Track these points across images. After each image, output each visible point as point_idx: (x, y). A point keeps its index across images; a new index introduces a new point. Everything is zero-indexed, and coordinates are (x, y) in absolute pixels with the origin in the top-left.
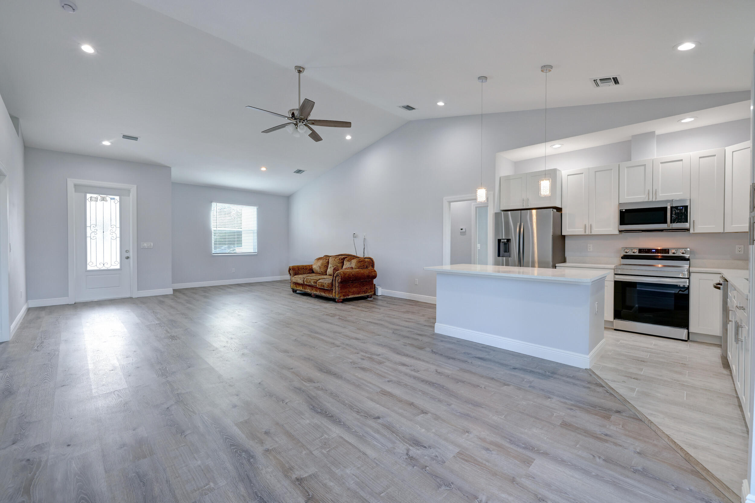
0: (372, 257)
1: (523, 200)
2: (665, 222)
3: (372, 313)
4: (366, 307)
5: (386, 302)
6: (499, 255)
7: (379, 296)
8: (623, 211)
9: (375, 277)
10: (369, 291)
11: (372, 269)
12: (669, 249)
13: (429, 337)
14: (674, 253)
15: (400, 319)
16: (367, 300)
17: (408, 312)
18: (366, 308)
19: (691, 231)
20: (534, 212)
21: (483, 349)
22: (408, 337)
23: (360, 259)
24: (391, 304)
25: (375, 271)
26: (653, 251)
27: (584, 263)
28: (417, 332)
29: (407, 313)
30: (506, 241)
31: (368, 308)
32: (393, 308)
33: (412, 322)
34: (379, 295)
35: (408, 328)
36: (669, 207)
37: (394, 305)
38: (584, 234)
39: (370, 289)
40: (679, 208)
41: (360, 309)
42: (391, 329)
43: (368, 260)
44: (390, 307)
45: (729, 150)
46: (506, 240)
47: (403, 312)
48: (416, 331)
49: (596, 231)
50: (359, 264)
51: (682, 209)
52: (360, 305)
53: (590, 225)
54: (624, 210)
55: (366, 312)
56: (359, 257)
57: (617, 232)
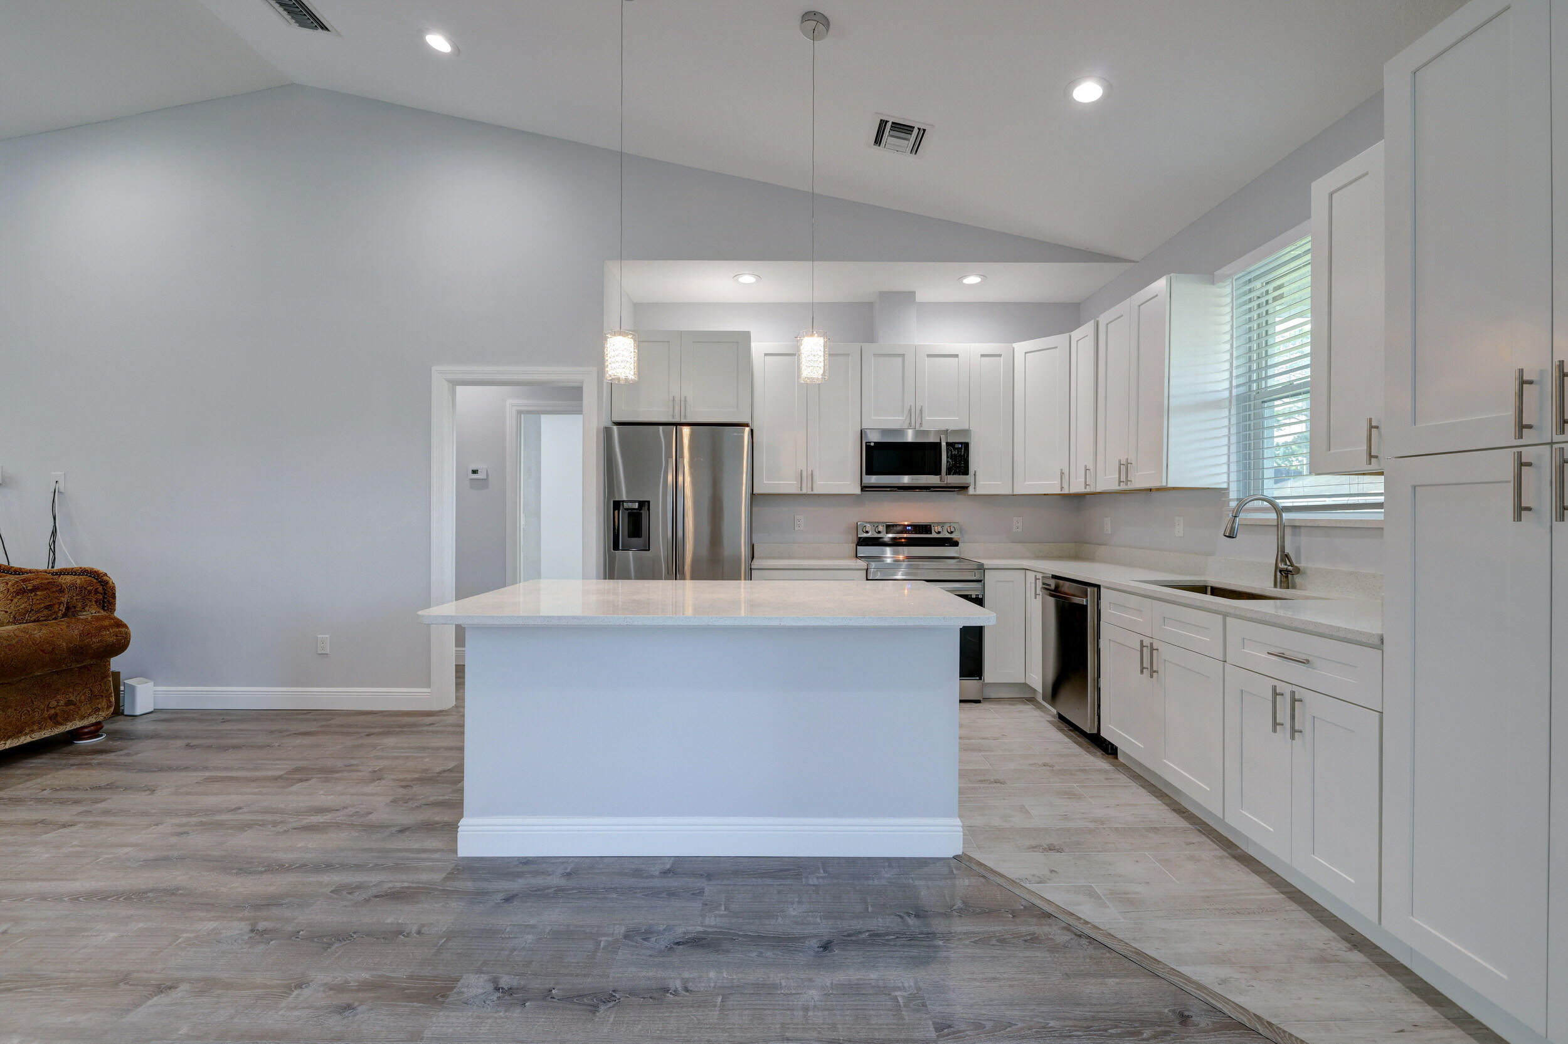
0: (100, 568)
1: (674, 400)
2: (937, 471)
3: (108, 824)
4: (66, 795)
5: (181, 743)
6: (616, 547)
7: (138, 720)
8: (870, 445)
9: (120, 645)
10: (86, 709)
11: (103, 618)
12: (931, 525)
13: (448, 894)
14: (939, 533)
15: (275, 824)
16: (71, 748)
17: (299, 775)
18: (63, 802)
19: (971, 491)
20: (686, 431)
21: (671, 883)
22: (344, 936)
23: (24, 581)
24: (210, 747)
25: (120, 624)
26: (908, 528)
27: (790, 558)
28: (379, 884)
29: (301, 780)
30: (636, 506)
31: (77, 802)
32: (226, 769)
33: (338, 826)
34: (138, 712)
35: (329, 867)
36: (944, 444)
37: (225, 748)
38: (799, 492)
39: (93, 697)
40: (957, 446)
41: (22, 814)
42: (239, 907)
43: (79, 580)
44: (206, 768)
45: (1020, 347)
46: (637, 504)
47: (280, 777)
48: (373, 878)
49: (822, 486)
50: (22, 604)
51: (961, 448)
52: (24, 794)
53: (810, 472)
54: (872, 444)
55: (64, 826)
56: (18, 572)
57: (857, 490)
